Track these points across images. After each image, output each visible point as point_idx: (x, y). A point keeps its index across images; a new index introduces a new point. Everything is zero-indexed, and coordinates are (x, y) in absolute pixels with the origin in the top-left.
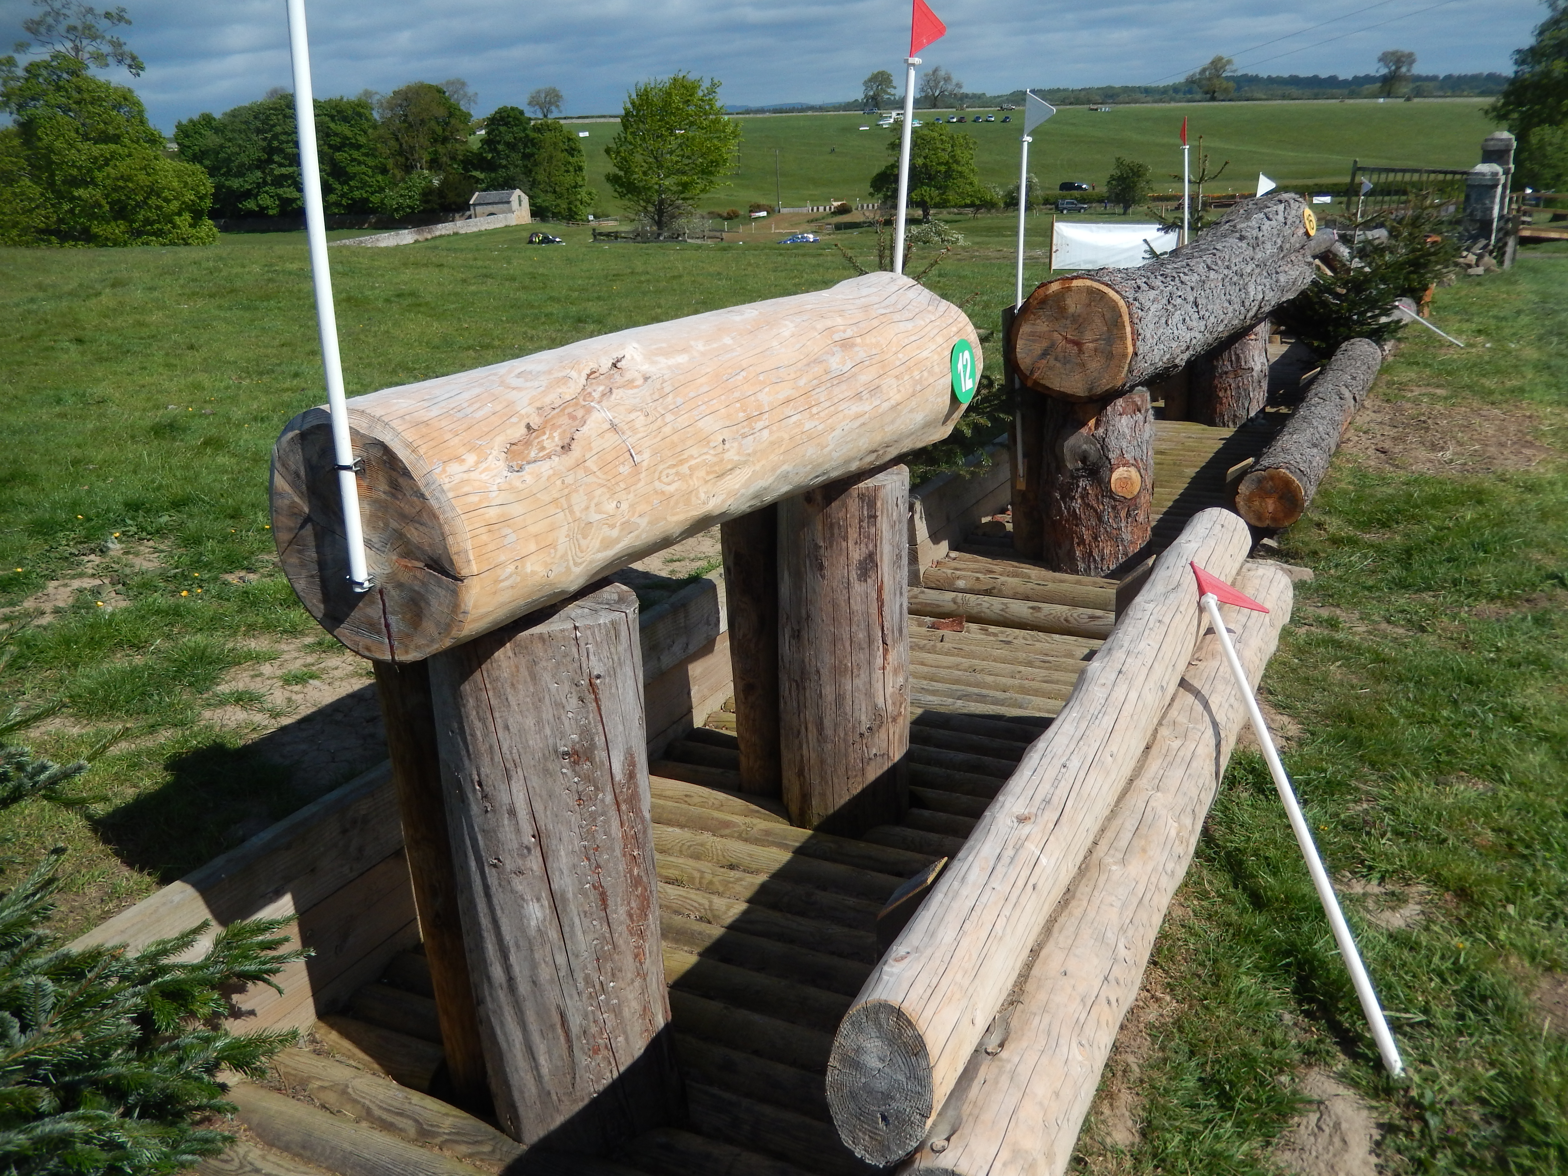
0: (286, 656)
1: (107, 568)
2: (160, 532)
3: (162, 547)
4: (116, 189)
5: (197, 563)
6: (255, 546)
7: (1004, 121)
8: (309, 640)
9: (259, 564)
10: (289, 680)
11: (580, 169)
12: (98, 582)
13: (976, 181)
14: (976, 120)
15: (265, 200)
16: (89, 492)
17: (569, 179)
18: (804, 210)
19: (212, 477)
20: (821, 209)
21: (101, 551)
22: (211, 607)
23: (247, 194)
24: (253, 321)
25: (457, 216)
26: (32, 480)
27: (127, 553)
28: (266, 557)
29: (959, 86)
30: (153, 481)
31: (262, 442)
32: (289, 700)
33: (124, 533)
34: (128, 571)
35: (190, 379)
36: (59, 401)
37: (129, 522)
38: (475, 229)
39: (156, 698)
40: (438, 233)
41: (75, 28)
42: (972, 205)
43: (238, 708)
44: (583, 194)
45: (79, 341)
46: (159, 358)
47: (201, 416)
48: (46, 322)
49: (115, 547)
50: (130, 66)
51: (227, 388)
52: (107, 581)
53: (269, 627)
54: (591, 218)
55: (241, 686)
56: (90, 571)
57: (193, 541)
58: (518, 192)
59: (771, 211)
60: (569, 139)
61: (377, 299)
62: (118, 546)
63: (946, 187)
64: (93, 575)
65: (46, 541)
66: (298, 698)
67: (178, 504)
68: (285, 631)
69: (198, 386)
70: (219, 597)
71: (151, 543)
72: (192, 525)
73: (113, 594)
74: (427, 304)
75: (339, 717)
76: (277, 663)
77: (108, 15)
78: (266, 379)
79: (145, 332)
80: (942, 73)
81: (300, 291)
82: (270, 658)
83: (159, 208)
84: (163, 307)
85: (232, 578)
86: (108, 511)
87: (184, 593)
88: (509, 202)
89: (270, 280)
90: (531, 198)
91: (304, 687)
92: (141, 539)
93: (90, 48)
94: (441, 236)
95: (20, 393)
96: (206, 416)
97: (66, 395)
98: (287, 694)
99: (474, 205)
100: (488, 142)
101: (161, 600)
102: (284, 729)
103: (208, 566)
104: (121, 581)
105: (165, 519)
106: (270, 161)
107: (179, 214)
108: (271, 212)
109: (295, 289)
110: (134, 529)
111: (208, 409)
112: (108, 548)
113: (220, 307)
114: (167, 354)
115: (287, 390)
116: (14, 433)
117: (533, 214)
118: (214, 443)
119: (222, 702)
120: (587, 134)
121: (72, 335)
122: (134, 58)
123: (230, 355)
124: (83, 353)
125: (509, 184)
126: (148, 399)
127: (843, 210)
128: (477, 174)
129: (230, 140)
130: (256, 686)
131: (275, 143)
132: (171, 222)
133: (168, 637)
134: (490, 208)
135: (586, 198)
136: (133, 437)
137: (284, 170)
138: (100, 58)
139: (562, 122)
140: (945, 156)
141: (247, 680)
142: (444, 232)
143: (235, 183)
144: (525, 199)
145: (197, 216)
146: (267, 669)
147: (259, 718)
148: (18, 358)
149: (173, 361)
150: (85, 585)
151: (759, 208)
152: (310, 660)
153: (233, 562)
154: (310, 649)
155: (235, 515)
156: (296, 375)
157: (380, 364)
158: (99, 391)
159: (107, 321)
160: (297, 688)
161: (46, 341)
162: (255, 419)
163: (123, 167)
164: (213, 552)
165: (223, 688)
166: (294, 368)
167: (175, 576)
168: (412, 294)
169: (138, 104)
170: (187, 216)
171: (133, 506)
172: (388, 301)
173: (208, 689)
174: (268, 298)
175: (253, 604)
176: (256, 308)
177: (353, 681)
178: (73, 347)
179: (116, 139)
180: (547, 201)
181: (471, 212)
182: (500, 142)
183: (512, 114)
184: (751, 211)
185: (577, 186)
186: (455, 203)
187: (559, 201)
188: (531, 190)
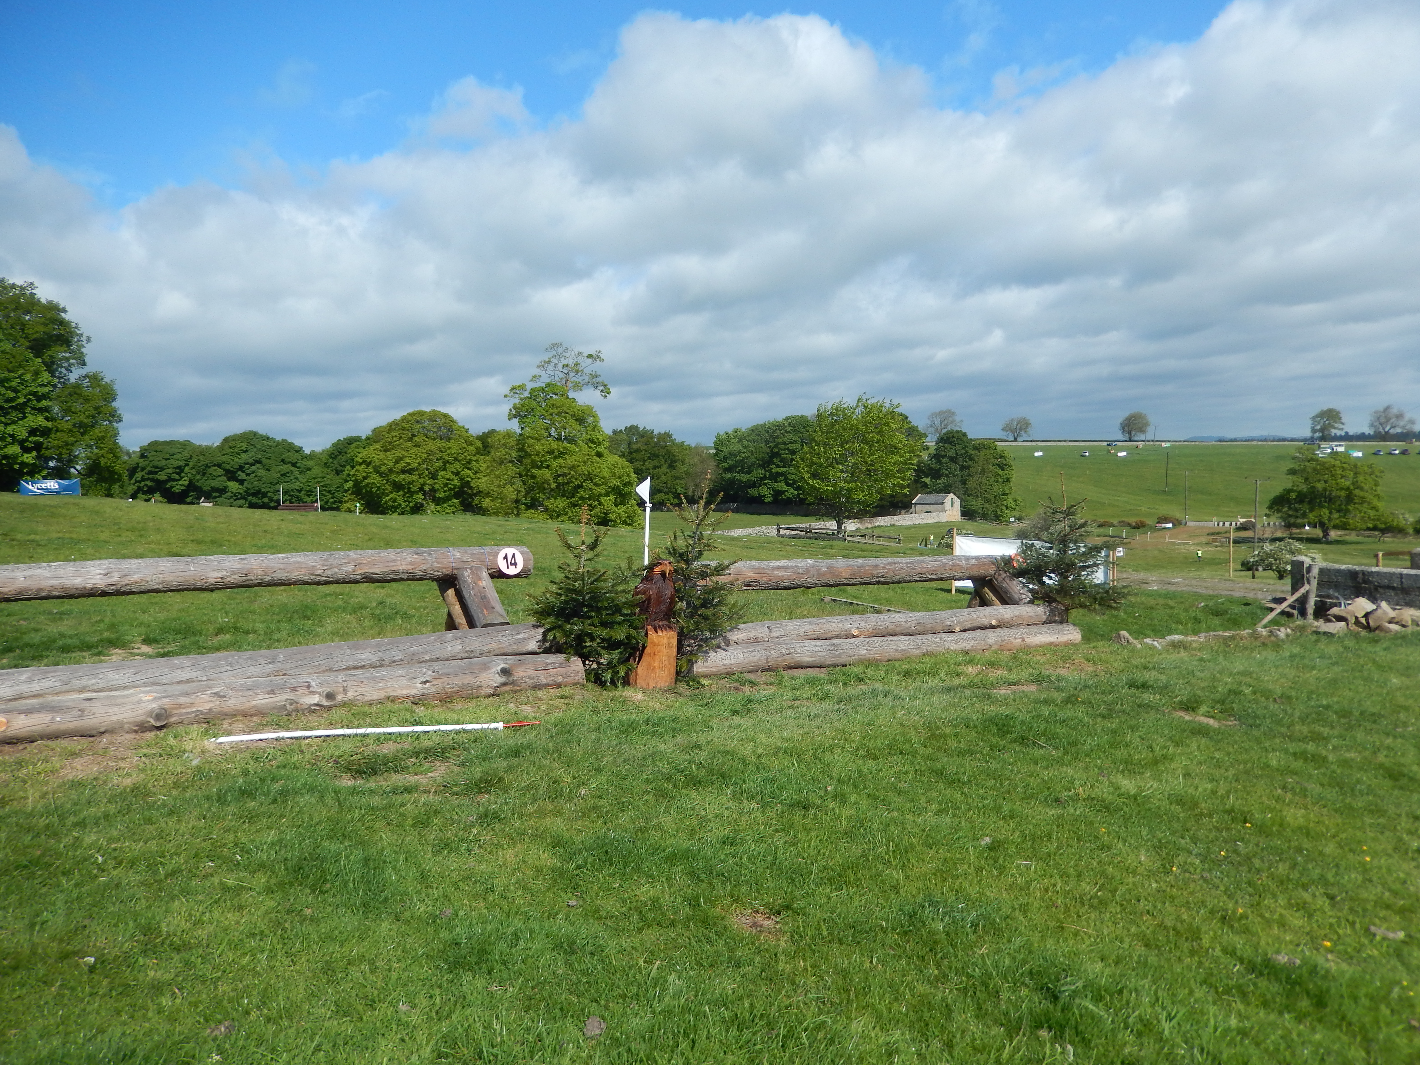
11: (1008, 480)
13: (1380, 505)
17: (997, 488)
18: (1210, 524)
20: (1227, 524)
25: (903, 512)
38: (912, 523)
42: (1375, 529)
44: (1009, 501)
50: (602, 391)
54: (1012, 519)
58: (951, 496)
60: (1001, 457)
63: (1347, 510)
77: (590, 356)
80: (1394, 411)
88: (942, 504)
90: (962, 500)
93: (574, 379)
94: (880, 526)
99: (916, 504)
100: (937, 457)
108: (766, 500)
117: (963, 514)
120: (1041, 454)
122: (605, 386)
125: (946, 490)
127: (1247, 526)
131: (776, 450)
134: (927, 507)
135: (1011, 504)
140: (1346, 483)
142: (884, 523)
144: (957, 502)
151: (1166, 520)
180: (977, 504)
181: (913, 509)
182: (944, 456)
183: (956, 435)
184: (1158, 523)
185: (1004, 494)
186: (901, 501)
187: (987, 505)
188: (965, 495)
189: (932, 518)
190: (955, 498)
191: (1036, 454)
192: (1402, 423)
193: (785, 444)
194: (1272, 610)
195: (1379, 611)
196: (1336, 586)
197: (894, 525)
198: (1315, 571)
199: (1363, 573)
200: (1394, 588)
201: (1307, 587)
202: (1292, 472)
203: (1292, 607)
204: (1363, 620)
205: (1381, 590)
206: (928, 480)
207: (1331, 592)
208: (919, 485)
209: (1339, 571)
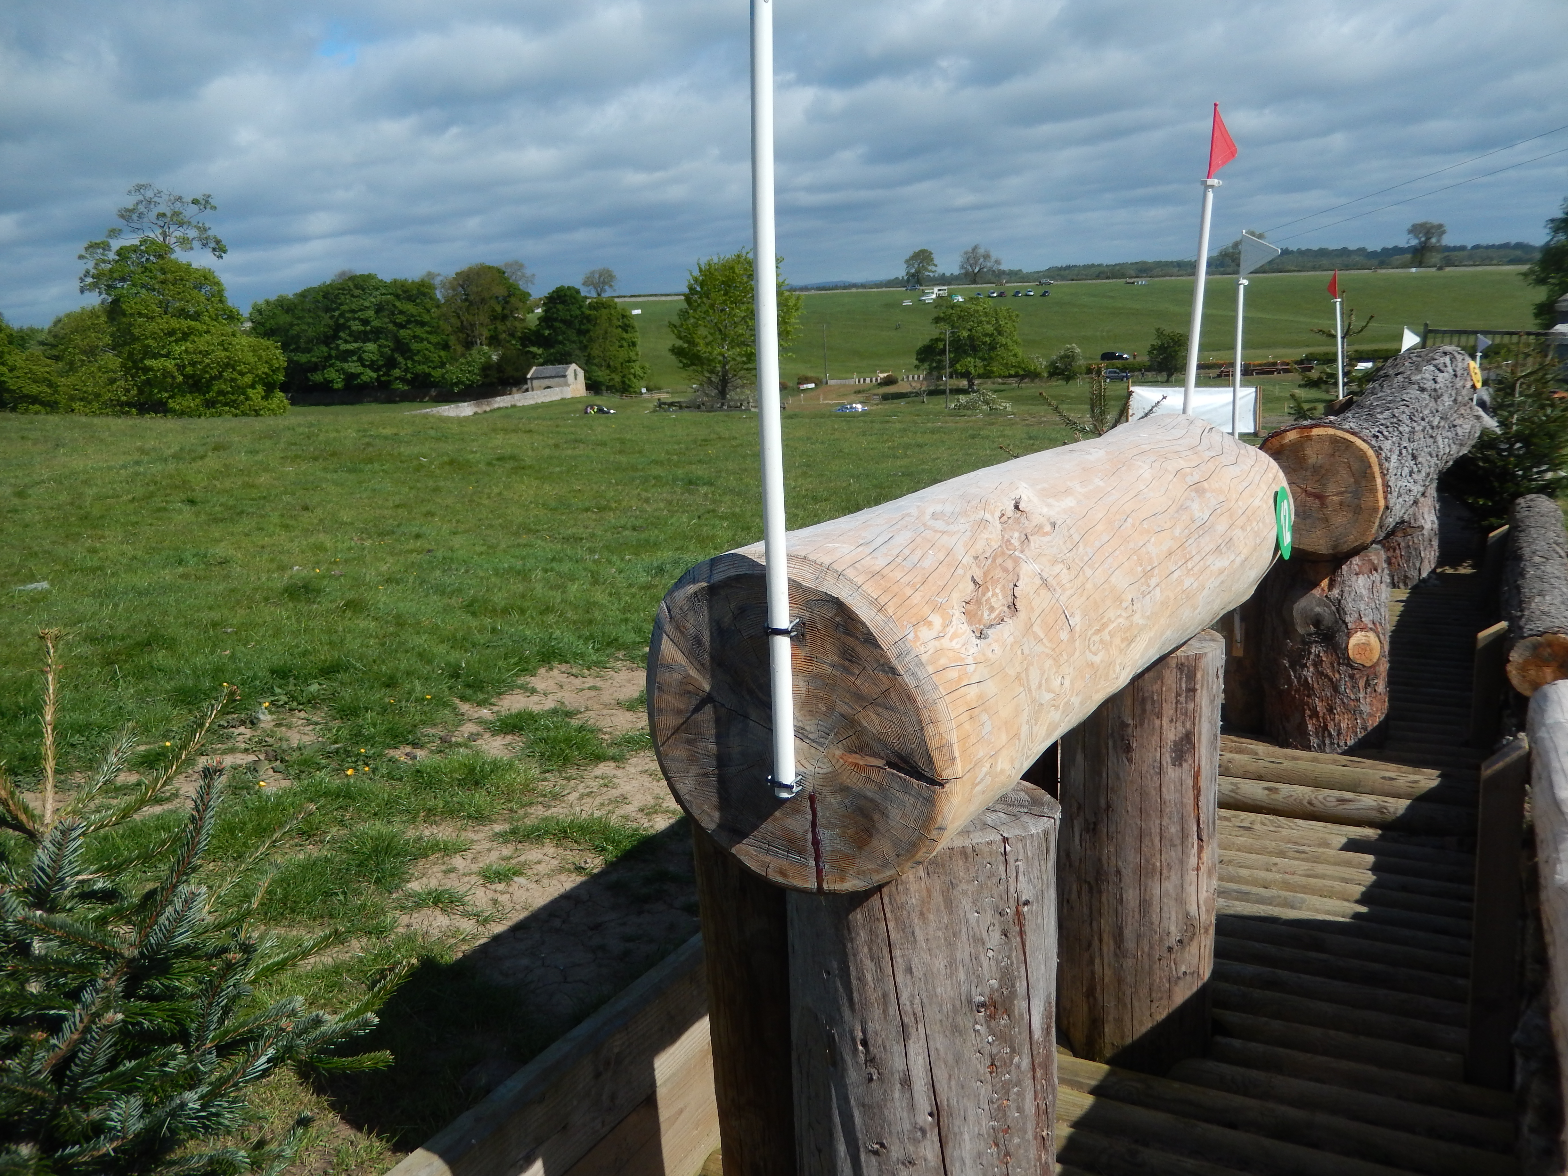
0: (476, 847)
1: (260, 742)
2: (312, 702)
3: (315, 719)
4: (193, 364)
5: (357, 737)
6: (418, 718)
7: (1043, 295)
8: (498, 828)
9: (425, 739)
10: (491, 876)
11: (634, 344)
12: (252, 758)
13: (1020, 351)
14: (1016, 294)
15: (331, 374)
16: (233, 657)
17: (623, 354)
18: (852, 382)
19: (359, 641)
20: (868, 380)
21: (252, 723)
22: (383, 788)
23: (315, 368)
24: (360, 483)
25: (514, 389)
26: (171, 644)
27: (279, 725)
28: (431, 731)
29: (998, 262)
30: (297, 646)
31: (401, 605)
32: (495, 902)
33: (272, 703)
34: (285, 746)
35: (312, 540)
36: (180, 562)
37: (277, 690)
38: (532, 402)
39: (341, 897)
40: (496, 406)
41: (164, 215)
42: (1016, 375)
43: (438, 912)
44: (636, 368)
45: (192, 502)
46: (275, 518)
47: (331, 576)
48: (156, 483)
49: (266, 719)
50: (214, 249)
51: (350, 549)
52: (262, 757)
53: (451, 812)
54: (644, 390)
55: (433, 884)
56: (243, 746)
57: (348, 712)
58: (574, 366)
59: (819, 383)
60: (624, 316)
61: (478, 462)
62: (269, 717)
63: (991, 358)
64: (246, 750)
65: (190, 711)
66: (504, 898)
67: (328, 671)
68: (469, 817)
69: (320, 548)
70: (390, 776)
71: (302, 714)
72: (347, 694)
73: (271, 772)
74: (530, 467)
75: (557, 923)
76: (469, 855)
77: (195, 202)
78: (388, 540)
79: (254, 493)
80: (981, 251)
81: (399, 454)
82: (459, 849)
83: (233, 380)
84: (266, 470)
85: (400, 754)
86: (255, 678)
87: (349, 772)
88: (565, 376)
89: (368, 444)
90: (586, 371)
91: (509, 885)
92: (291, 710)
93: (178, 234)
94: (499, 409)
95: (140, 553)
96: (337, 578)
97: (188, 555)
98: (491, 895)
99: (532, 379)
100: (546, 320)
101: (326, 778)
102: (497, 939)
103: (369, 740)
104: (277, 756)
105: (314, 688)
106: (336, 337)
107: (253, 386)
108: (336, 386)
109: (396, 452)
110: (284, 698)
111: (336, 571)
112: (258, 719)
113: (325, 469)
114: (282, 516)
115: (411, 551)
116: (140, 594)
117: (588, 387)
118: (354, 606)
119: (419, 903)
120: (638, 312)
121: (184, 497)
122: (218, 242)
123: (346, 516)
124: (197, 514)
125: (564, 359)
126: (272, 560)
127: (889, 381)
128: (534, 349)
129: (299, 318)
130: (452, 883)
131: (342, 321)
132: (244, 394)
133: (341, 823)
134: (547, 382)
135: (640, 372)
136: (266, 599)
137: (349, 347)
138: (185, 242)
139: (616, 300)
140: (989, 328)
141: (440, 875)
142: (502, 405)
143: (303, 358)
144: (581, 373)
145: (270, 388)
146: (458, 861)
147: (467, 925)
148: (133, 519)
149: (292, 522)
150: (239, 762)
151: (807, 380)
152: (507, 851)
153: (397, 737)
154: (503, 838)
155: (391, 683)
156: (418, 536)
157: (500, 525)
158: (220, 550)
159: (217, 483)
160: (501, 887)
161: (158, 502)
162: (389, 581)
163: (201, 343)
164: (374, 725)
165: (414, 886)
166: (415, 530)
167: (337, 752)
168: (513, 458)
169: (218, 284)
170: (260, 388)
171: (281, 673)
172: (489, 464)
173: (397, 888)
174: (371, 461)
175: (429, 785)
176: (361, 471)
177: (563, 877)
178: (186, 508)
179: (196, 316)
180: (601, 375)
181: (529, 385)
183: (568, 293)
184: (799, 383)
185: (629, 362)
186: (516, 377)
189: (556, 395)
190: (578, 369)
193: (353, 311)
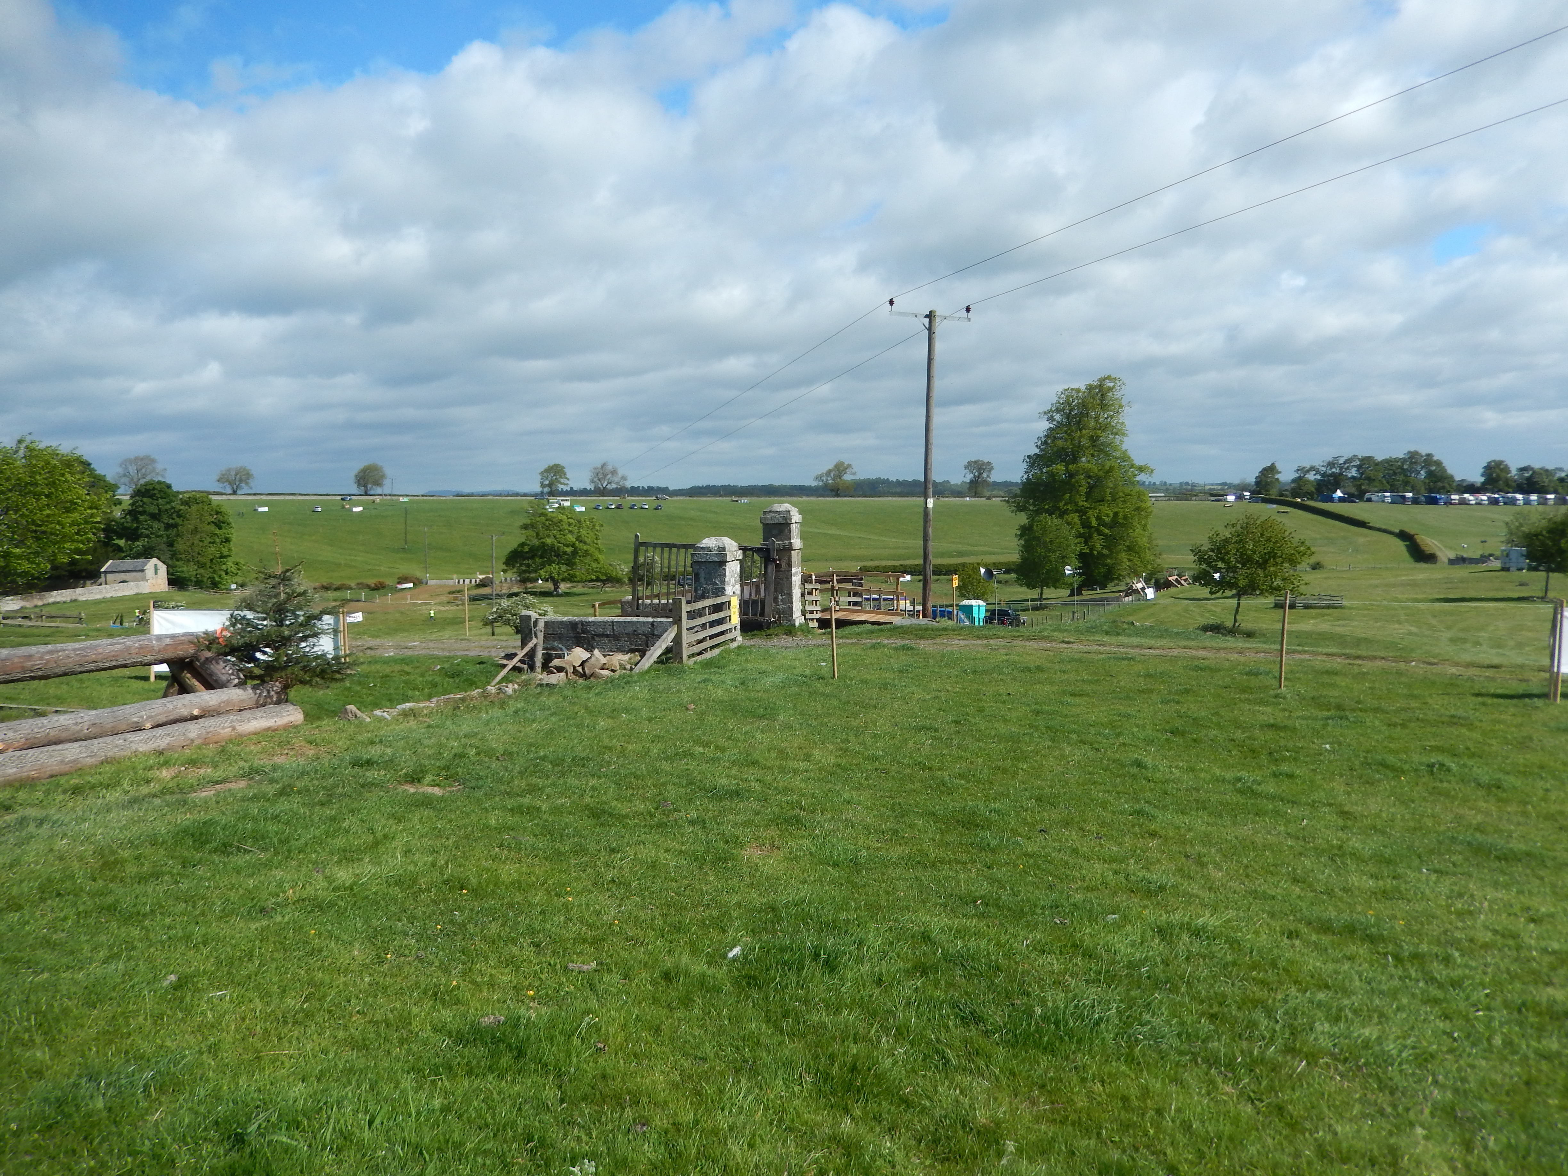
7: (656, 509)
11: (227, 540)
13: (602, 559)
14: (632, 507)
17: (212, 550)
18: (451, 582)
20: (467, 581)
25: (88, 582)
42: (599, 580)
44: (230, 564)
54: (234, 586)
58: (154, 561)
60: (217, 513)
63: (574, 564)
90: (168, 566)
99: (106, 572)
117: (171, 582)
120: (266, 509)
125: (147, 553)
127: (483, 584)
134: (123, 576)
135: (233, 569)
140: (571, 537)
144: (163, 568)
151: (405, 580)
180: (188, 570)
181: (102, 579)
182: (143, 513)
183: (157, 487)
184: (399, 583)
185: (222, 557)
186: (86, 570)
187: (201, 571)
188: (172, 559)
189: (129, 590)
190: (160, 564)
191: (261, 509)
192: (616, 480)
194: (504, 666)
195: (593, 659)
196: (560, 638)
197: (75, 601)
198: (541, 625)
199: (582, 623)
200: (607, 636)
201: (534, 641)
202: (525, 527)
203: (522, 661)
204: (580, 669)
205: (597, 639)
206: (122, 543)
207: (556, 644)
208: (110, 549)
209: (561, 622)
